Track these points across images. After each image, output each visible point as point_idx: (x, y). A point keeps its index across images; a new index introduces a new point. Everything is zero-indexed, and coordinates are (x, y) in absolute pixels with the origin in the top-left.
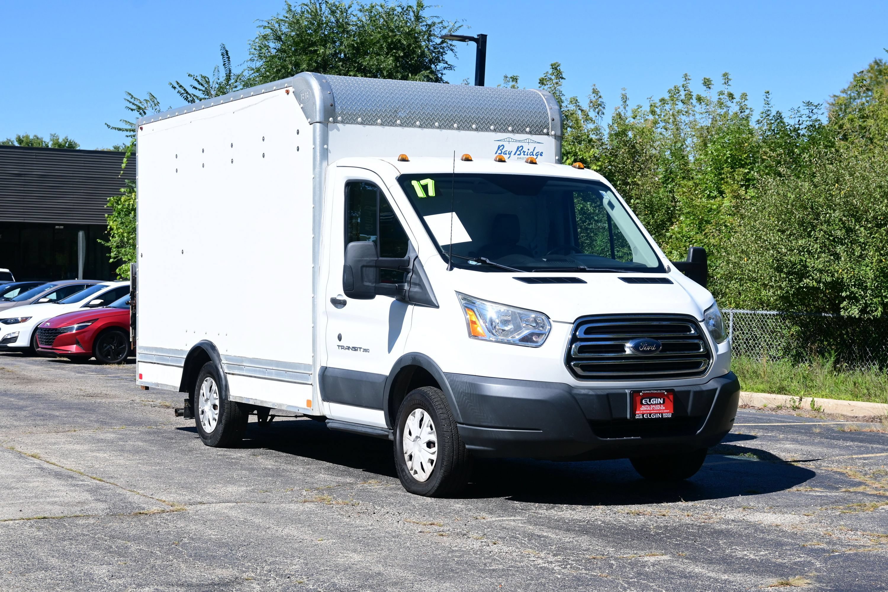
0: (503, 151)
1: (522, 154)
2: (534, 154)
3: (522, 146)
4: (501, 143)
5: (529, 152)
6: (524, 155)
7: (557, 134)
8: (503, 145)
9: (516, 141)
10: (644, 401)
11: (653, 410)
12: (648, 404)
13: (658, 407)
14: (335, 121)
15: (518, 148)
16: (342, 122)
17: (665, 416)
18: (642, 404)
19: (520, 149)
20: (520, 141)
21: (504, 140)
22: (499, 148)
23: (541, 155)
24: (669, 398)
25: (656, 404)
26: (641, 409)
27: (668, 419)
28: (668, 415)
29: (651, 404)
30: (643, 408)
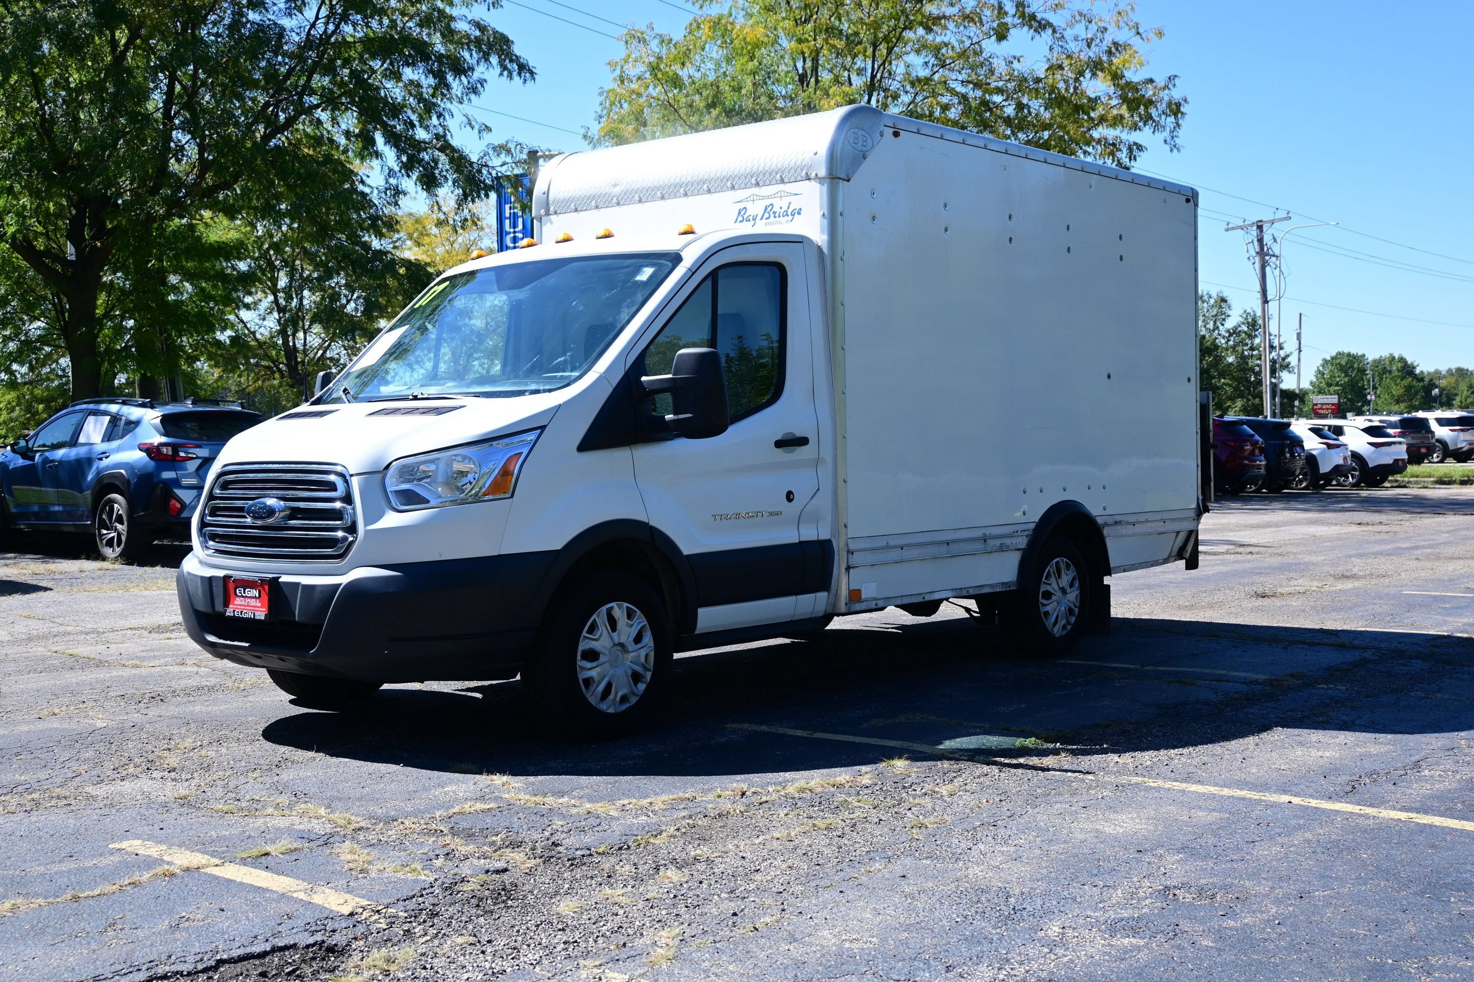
0: (745, 216)
1: (772, 216)
2: (789, 213)
3: (772, 205)
4: (741, 205)
5: (782, 211)
6: (775, 217)
7: (819, 176)
8: (745, 208)
9: (764, 198)
10: (238, 592)
11: (248, 606)
12: (242, 596)
13: (253, 602)
14: (548, 214)
15: (766, 209)
16: (556, 213)
17: (257, 618)
18: (236, 594)
19: (769, 209)
20: (768, 197)
21: (746, 200)
22: (739, 213)
23: (799, 213)
24: (264, 590)
25: (251, 598)
26: (236, 603)
27: (260, 620)
28: (261, 615)
29: (246, 597)
30: (238, 601)
